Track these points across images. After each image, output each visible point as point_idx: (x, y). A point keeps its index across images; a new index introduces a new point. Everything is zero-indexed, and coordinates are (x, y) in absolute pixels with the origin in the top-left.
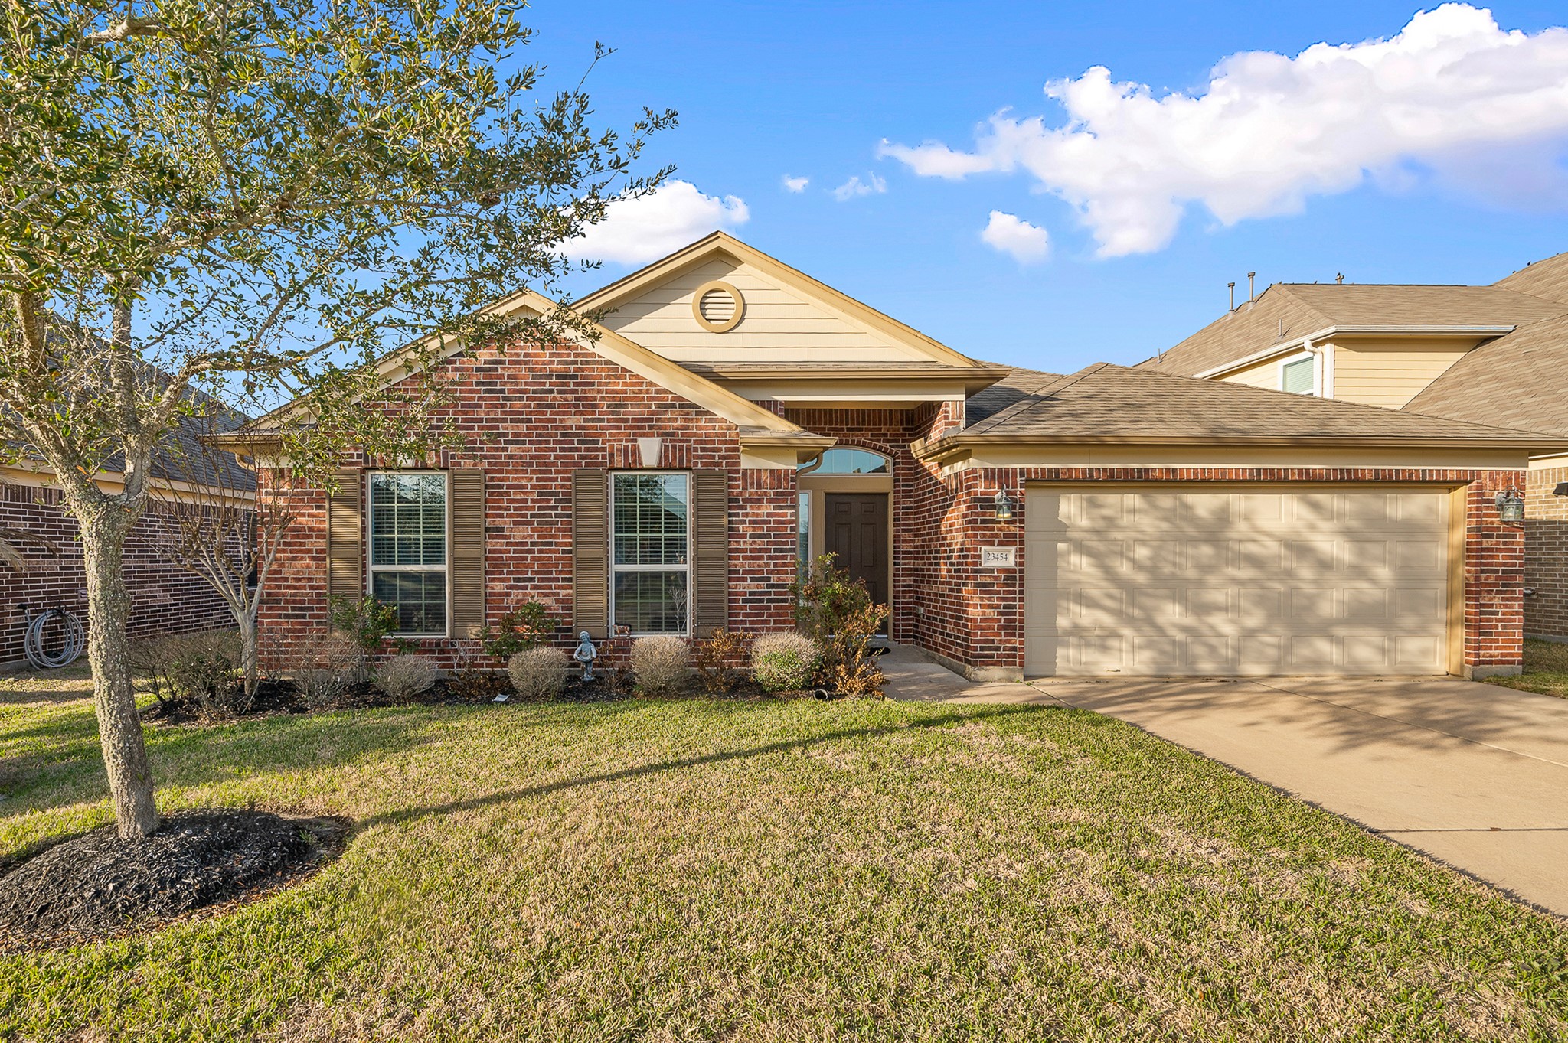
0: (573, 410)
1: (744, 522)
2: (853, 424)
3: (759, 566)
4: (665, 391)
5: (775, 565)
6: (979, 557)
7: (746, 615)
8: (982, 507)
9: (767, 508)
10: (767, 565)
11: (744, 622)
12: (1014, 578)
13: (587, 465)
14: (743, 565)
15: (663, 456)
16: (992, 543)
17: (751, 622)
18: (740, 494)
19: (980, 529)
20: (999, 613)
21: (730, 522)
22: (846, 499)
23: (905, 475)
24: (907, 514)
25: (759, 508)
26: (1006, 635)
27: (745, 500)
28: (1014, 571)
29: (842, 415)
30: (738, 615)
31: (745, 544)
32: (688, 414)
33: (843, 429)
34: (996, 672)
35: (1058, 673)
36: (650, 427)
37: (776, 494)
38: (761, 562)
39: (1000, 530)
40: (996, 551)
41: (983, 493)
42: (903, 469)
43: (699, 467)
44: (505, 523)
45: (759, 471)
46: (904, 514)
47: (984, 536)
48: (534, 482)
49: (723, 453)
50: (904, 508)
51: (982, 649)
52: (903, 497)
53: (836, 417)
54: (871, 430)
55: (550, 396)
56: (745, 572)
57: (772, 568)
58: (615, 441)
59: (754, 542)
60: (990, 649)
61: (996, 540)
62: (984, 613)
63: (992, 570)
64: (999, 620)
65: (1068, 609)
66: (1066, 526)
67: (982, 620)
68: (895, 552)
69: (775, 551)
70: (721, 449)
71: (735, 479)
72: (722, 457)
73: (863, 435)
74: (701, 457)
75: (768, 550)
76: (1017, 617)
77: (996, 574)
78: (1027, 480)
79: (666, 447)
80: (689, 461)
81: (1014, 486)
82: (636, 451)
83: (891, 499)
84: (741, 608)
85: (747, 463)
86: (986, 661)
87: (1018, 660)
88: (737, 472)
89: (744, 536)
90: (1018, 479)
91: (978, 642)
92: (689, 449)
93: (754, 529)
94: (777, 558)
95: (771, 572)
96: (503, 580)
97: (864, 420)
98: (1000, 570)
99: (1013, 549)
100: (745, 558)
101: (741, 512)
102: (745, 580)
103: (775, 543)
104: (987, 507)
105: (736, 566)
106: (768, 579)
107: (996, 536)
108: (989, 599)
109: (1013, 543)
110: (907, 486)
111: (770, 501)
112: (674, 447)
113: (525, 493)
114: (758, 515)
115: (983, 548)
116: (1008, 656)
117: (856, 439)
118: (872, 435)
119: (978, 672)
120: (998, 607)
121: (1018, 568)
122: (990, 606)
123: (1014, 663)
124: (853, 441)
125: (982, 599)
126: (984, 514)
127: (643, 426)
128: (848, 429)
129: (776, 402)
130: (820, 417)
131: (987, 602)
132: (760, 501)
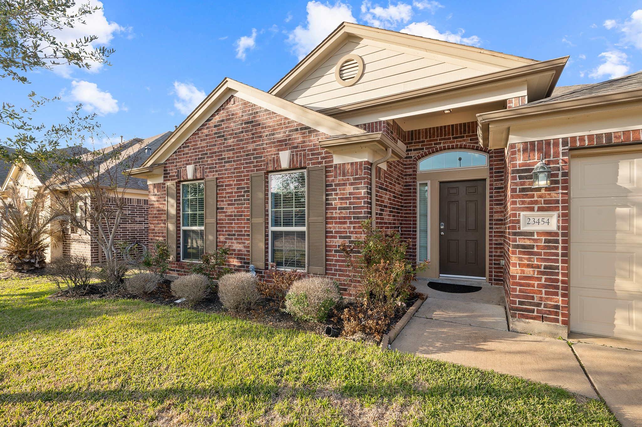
0: (251, 141)
1: (335, 199)
2: (457, 134)
3: (344, 228)
4: (293, 122)
5: (354, 228)
6: (518, 222)
7: (337, 261)
8: (520, 178)
9: (349, 189)
10: (349, 228)
11: (335, 265)
12: (557, 241)
13: (257, 170)
14: (334, 228)
15: (292, 160)
16: (532, 209)
17: (340, 266)
18: (333, 181)
19: (519, 197)
20: (540, 273)
21: (327, 200)
22: (455, 185)
23: (498, 164)
24: (498, 192)
25: (344, 189)
26: (547, 294)
27: (336, 185)
28: (556, 234)
29: (449, 129)
30: (332, 260)
31: (336, 214)
32: (304, 133)
33: (450, 138)
34: (537, 325)
35: (616, 335)
36: (286, 145)
37: (355, 179)
38: (345, 226)
39: (540, 196)
40: (539, 216)
41: (523, 165)
42: (495, 161)
43: (310, 166)
44: (224, 205)
45: (344, 164)
46: (496, 192)
47: (523, 202)
48: (235, 182)
49: (323, 155)
50: (496, 188)
51: (521, 303)
52: (495, 181)
53: (445, 131)
54: (470, 136)
55: (242, 134)
56: (336, 232)
57: (352, 230)
58: (269, 155)
59: (341, 212)
60: (531, 304)
61: (536, 207)
62: (523, 272)
63: (532, 234)
64: (539, 279)
65: (631, 272)
66: (627, 191)
67: (521, 278)
68: (490, 220)
69: (354, 218)
70: (322, 153)
71: (330, 171)
72: (323, 158)
73: (464, 140)
74: (311, 159)
75: (349, 218)
76: (560, 277)
77: (536, 237)
78: (570, 150)
79: (293, 155)
80: (305, 163)
81: (556, 155)
82: (278, 160)
83: (488, 182)
84: (334, 256)
85: (337, 160)
86: (526, 314)
87: (560, 318)
88: (331, 166)
89: (335, 209)
90: (561, 148)
91: (517, 296)
92: (304, 155)
93: (341, 203)
94: (355, 223)
95: (351, 233)
96: (223, 235)
97: (465, 131)
98: (539, 233)
99: (555, 214)
100: (336, 223)
101: (333, 193)
102: (335, 237)
103: (354, 213)
104: (526, 177)
105: (330, 228)
106: (350, 237)
107: (536, 202)
108: (529, 260)
109: (556, 209)
110: (498, 172)
111: (351, 184)
112: (297, 154)
113: (232, 188)
114: (343, 194)
115: (522, 213)
116: (550, 313)
117: (459, 143)
118: (471, 140)
119: (517, 323)
120: (538, 267)
121: (560, 232)
122: (528, 266)
123: (557, 321)
124: (457, 145)
125: (520, 259)
126: (523, 184)
127: (283, 144)
128: (454, 138)
129: (380, 122)
130: (434, 132)
131: (526, 262)
132: (344, 184)
